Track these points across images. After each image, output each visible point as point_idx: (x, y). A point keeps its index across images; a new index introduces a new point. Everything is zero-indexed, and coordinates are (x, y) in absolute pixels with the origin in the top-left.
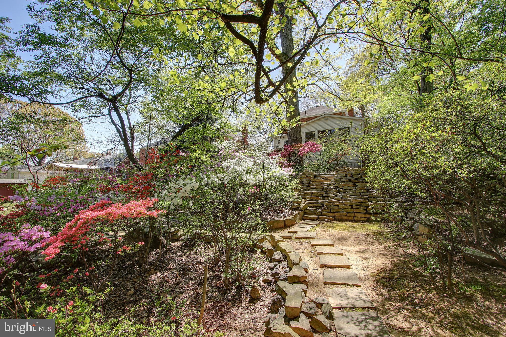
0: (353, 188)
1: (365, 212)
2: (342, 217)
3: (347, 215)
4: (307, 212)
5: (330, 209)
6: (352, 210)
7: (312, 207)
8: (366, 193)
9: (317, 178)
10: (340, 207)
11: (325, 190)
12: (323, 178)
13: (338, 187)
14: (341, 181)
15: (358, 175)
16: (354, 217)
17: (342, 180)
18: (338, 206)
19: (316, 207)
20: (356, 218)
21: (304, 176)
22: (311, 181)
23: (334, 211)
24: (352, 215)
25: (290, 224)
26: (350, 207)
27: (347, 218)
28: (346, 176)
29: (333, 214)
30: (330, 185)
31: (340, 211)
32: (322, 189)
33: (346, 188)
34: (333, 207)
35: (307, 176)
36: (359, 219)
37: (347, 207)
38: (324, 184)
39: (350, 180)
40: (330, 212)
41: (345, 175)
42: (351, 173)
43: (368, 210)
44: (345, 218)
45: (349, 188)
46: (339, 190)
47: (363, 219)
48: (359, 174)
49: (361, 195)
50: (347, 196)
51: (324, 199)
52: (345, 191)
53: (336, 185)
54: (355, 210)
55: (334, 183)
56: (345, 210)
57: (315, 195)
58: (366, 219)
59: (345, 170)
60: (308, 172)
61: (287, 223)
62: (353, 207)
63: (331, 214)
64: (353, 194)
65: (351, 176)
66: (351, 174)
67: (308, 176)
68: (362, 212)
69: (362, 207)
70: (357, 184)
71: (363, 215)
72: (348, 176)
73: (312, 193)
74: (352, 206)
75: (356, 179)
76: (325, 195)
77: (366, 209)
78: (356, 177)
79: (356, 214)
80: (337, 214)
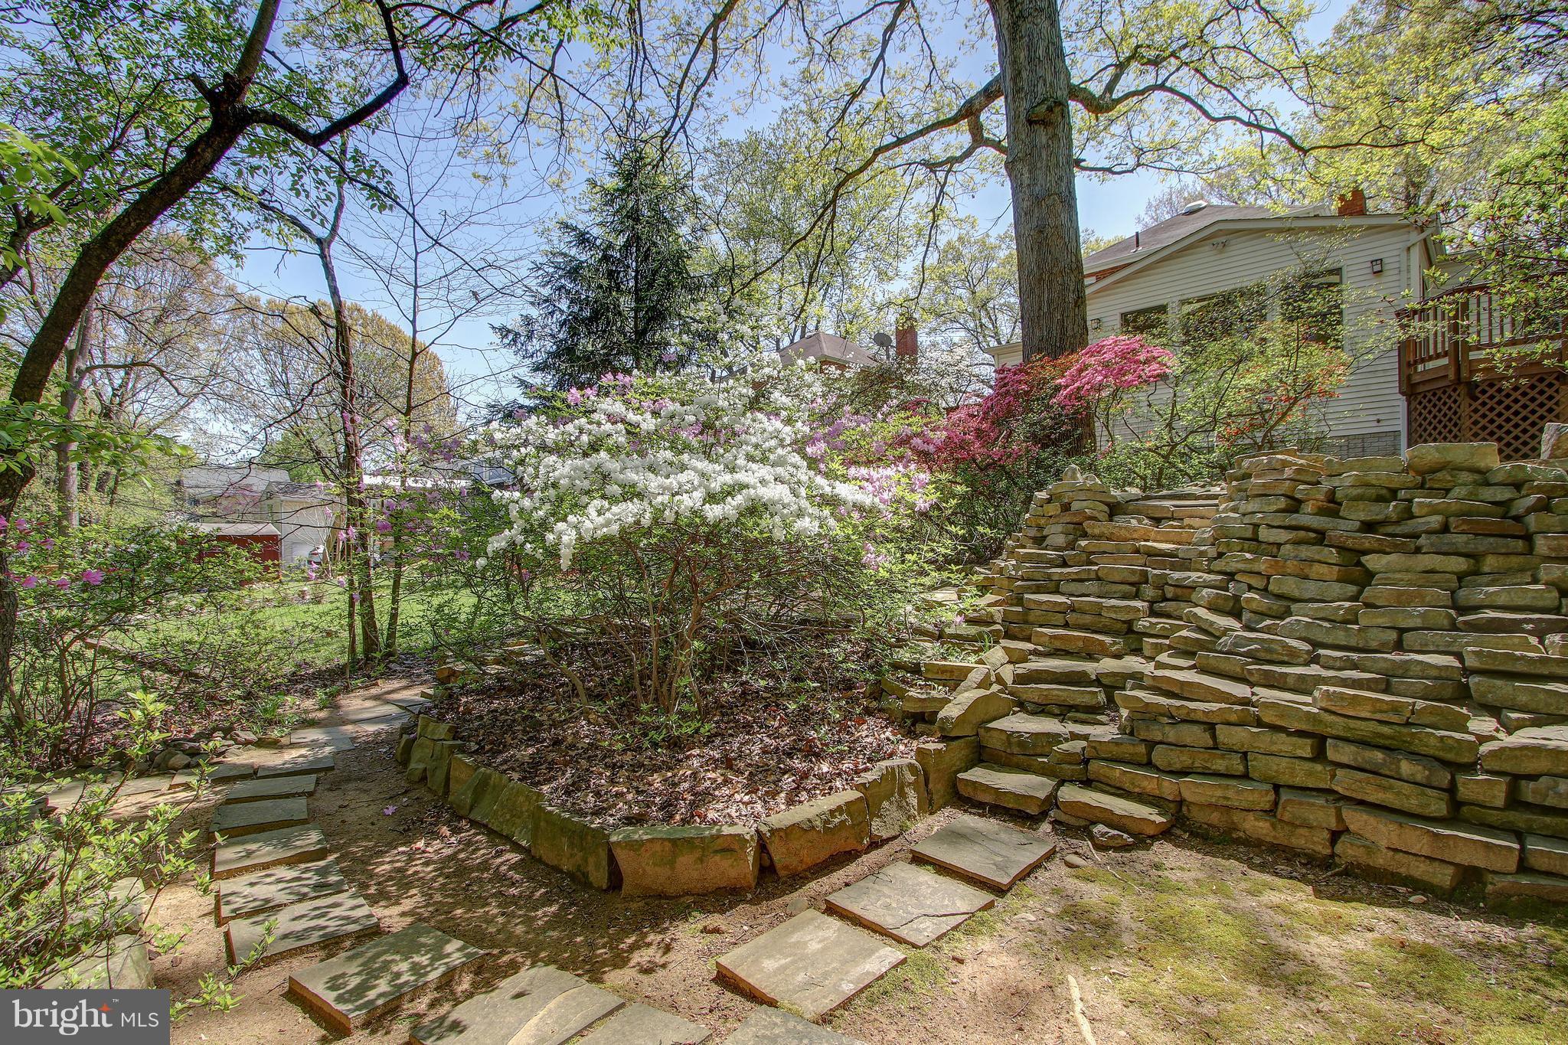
0: (1337, 588)
1: (1438, 806)
2: (1236, 817)
3: (1271, 812)
4: (995, 743)
5: (1151, 745)
6: (1316, 775)
7: (1041, 710)
8: (1445, 637)
9: (1120, 520)
10: (1228, 735)
11: (1149, 591)
12: (1157, 521)
13: (1231, 576)
14: (1255, 539)
15: (1380, 499)
16: (1335, 836)
17: (1264, 534)
18: (1211, 727)
19: (1064, 711)
20: (1347, 850)
21: (1053, 509)
22: (1085, 535)
23: (1179, 760)
24: (1322, 814)
25: (809, 857)
26: (1305, 748)
27: (1280, 836)
28: (1295, 505)
29: (1168, 786)
30: (1185, 565)
31: (1220, 765)
32: (1135, 587)
33: (1290, 586)
34: (1172, 735)
35: (1066, 508)
36: (1381, 860)
37: (1283, 743)
38: (1151, 553)
39: (1321, 537)
40: (1149, 764)
41: (1282, 503)
42: (1326, 485)
43: (1464, 792)
44: (1257, 826)
45: (1311, 589)
46: (1236, 598)
47: (1420, 870)
48: (1394, 492)
49: (1399, 646)
50: (1293, 653)
51: (1137, 651)
52: (1277, 605)
53: (1218, 565)
54: (1343, 783)
55: (1212, 552)
56: (1257, 764)
57: (1087, 619)
58: (1444, 877)
59: (1288, 472)
60: (1075, 489)
61: (779, 854)
62: (1331, 754)
63: (1148, 781)
64: (1340, 637)
65: (1332, 506)
66: (1332, 492)
67: (1075, 506)
68: (1412, 804)
69: (1406, 767)
70: (1371, 561)
71: (1416, 839)
72: (1309, 507)
73: (1072, 609)
74: (1320, 742)
75: (1368, 527)
76: (1143, 624)
77: (1452, 790)
78: (1363, 516)
79: (1356, 819)
80: (1195, 790)
